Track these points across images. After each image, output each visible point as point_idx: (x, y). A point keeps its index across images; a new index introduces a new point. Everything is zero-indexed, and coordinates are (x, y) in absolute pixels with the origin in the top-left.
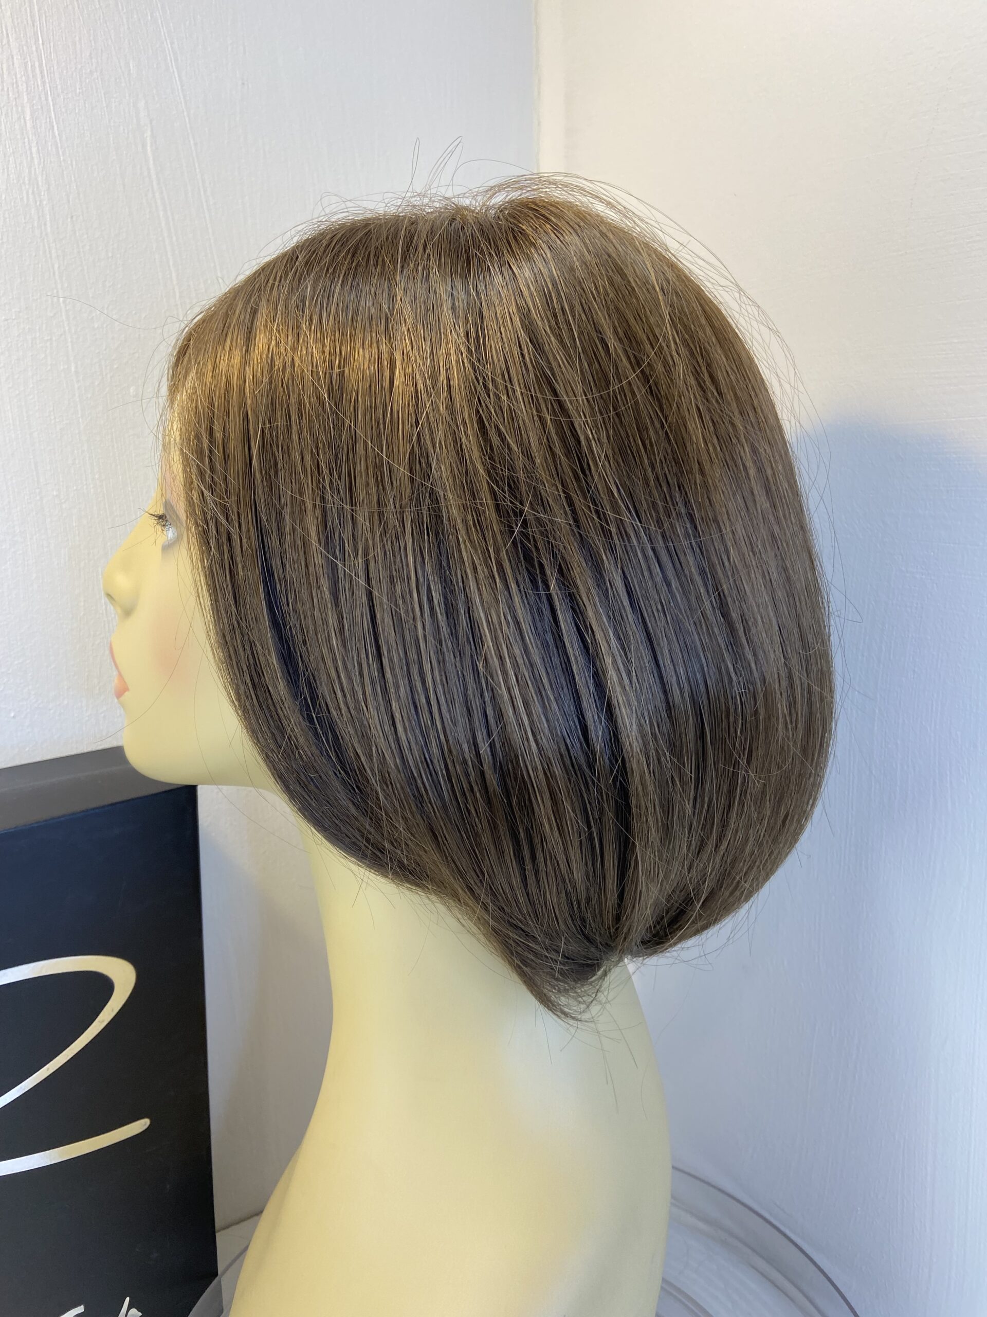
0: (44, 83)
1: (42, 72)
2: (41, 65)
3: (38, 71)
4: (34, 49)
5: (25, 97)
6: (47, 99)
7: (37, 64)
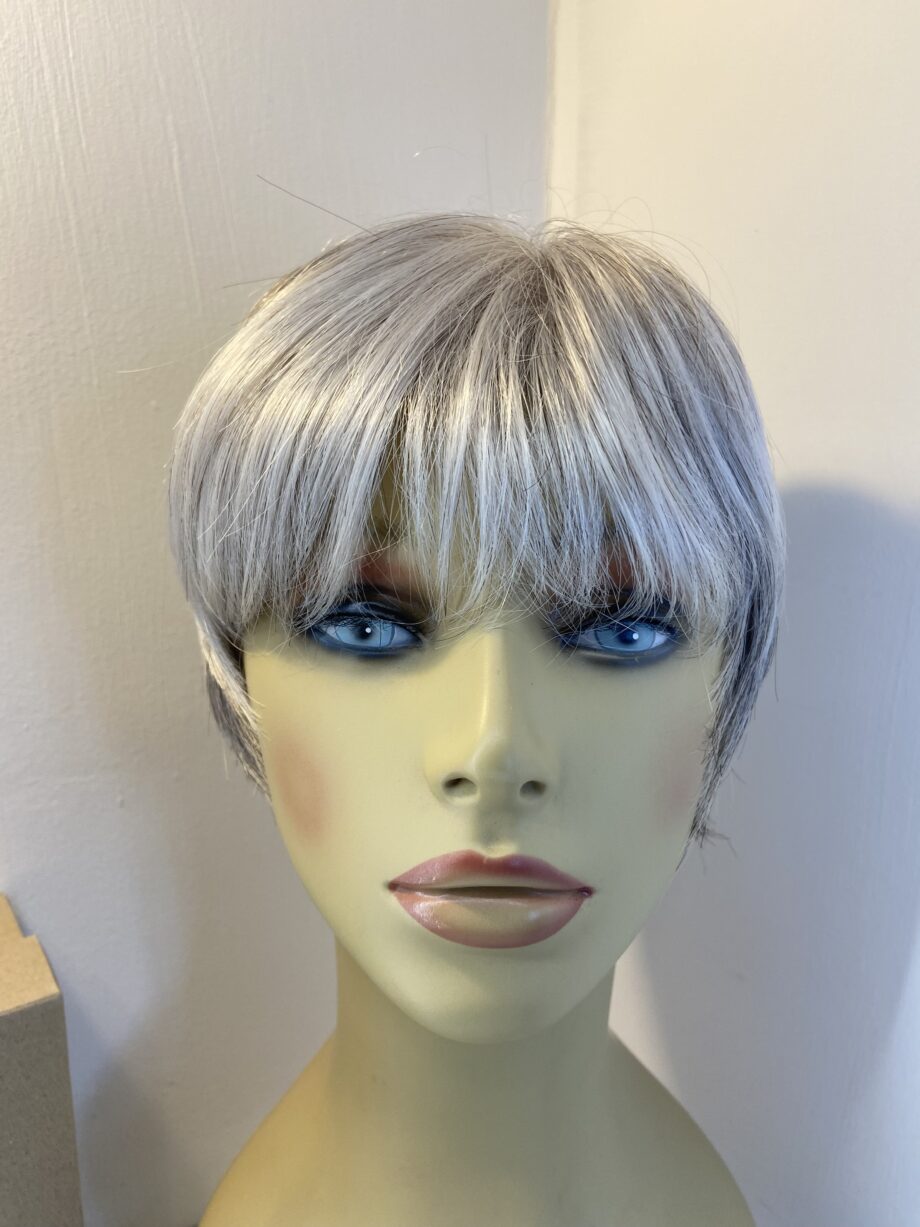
0: (73, 96)
1: (71, 85)
2: (70, 80)
3: (67, 84)
4: (64, 61)
5: (54, 112)
6: (75, 114)
7: (67, 78)
